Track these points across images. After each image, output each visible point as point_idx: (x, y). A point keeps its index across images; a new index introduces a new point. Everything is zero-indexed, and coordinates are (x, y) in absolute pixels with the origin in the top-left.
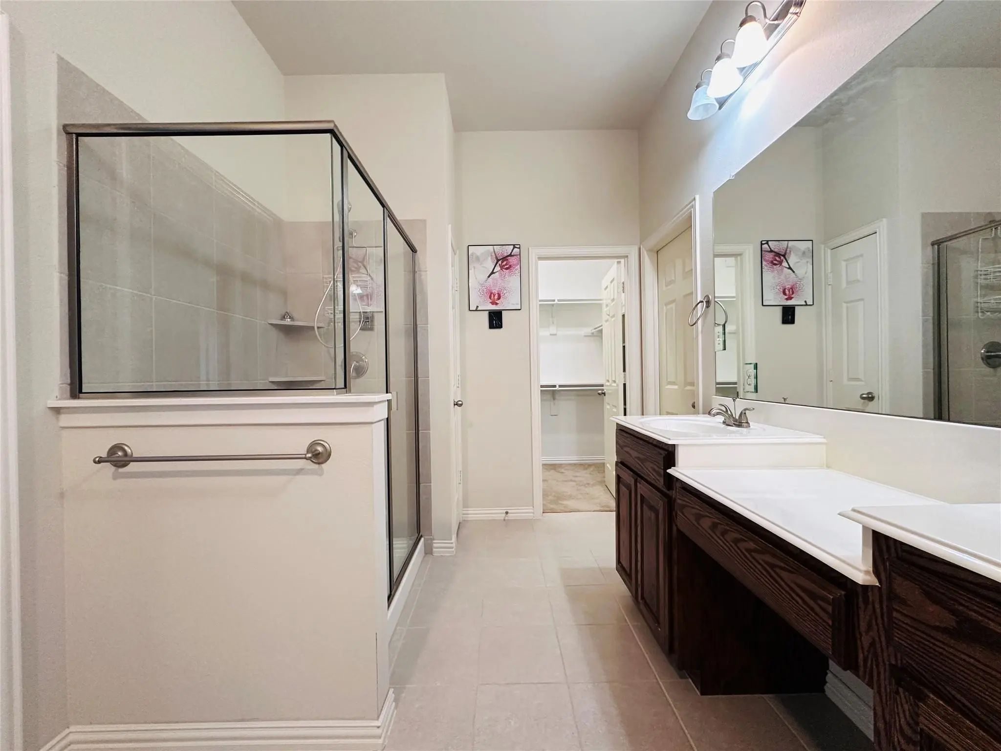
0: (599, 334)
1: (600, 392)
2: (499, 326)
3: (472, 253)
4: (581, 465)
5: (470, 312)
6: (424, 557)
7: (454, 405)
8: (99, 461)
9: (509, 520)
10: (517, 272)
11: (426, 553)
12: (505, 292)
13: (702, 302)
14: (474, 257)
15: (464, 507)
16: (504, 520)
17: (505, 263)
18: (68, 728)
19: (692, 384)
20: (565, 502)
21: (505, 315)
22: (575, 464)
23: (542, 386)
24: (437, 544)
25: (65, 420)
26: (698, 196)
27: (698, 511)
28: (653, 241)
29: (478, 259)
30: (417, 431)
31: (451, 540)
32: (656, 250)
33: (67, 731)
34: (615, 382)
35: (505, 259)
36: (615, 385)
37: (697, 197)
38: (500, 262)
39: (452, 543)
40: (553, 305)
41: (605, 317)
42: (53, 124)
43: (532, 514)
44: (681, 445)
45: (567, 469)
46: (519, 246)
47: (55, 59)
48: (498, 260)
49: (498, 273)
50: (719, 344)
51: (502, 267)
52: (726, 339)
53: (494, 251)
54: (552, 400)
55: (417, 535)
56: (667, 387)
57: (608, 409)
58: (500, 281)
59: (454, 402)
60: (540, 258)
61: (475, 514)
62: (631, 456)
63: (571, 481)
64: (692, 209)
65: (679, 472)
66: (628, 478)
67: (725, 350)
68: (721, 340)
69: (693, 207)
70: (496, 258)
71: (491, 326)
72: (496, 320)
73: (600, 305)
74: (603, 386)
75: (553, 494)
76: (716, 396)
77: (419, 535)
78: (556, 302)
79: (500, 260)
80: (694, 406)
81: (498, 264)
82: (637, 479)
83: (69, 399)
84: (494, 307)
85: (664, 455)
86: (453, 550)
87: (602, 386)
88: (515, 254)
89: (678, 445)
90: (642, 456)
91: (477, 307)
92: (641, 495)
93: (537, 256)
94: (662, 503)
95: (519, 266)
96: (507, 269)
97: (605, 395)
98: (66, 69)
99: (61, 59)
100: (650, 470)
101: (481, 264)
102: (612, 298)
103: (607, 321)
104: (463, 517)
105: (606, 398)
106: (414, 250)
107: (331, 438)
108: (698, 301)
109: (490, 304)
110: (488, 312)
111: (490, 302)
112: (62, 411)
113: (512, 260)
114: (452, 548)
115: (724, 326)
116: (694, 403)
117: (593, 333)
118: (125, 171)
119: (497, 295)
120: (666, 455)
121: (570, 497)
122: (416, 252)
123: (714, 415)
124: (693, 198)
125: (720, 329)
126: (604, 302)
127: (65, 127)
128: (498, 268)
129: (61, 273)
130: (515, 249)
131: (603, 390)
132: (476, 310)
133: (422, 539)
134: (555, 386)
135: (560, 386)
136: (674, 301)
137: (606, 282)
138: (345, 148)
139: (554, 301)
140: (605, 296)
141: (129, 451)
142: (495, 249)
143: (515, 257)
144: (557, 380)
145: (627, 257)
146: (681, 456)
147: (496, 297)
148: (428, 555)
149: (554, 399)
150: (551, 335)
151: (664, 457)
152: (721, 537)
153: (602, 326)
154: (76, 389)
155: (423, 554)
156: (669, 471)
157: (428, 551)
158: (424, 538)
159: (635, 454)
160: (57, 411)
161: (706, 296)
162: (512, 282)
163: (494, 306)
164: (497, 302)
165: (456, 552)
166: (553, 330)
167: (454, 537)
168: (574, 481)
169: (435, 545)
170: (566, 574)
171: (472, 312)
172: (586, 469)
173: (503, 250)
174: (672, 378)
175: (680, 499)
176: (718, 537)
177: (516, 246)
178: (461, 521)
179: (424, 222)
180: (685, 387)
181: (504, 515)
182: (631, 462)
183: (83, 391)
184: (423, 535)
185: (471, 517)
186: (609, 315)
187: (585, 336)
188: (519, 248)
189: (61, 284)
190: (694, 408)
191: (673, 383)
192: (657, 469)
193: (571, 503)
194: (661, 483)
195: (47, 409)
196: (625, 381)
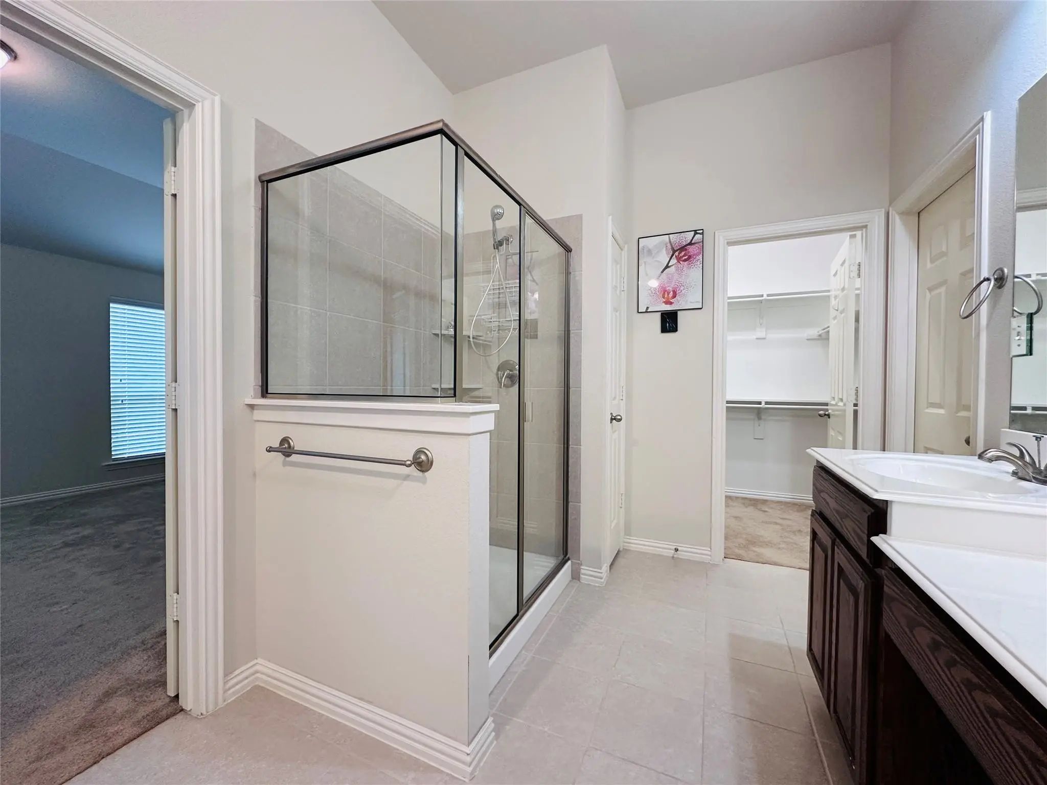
0: (824, 338)
1: (821, 412)
2: (674, 329)
3: (643, 247)
4: (795, 504)
5: (639, 314)
6: (570, 581)
7: (612, 419)
8: (270, 450)
9: (678, 558)
10: (699, 263)
11: (573, 578)
12: (682, 288)
13: (988, 279)
14: (645, 251)
15: (626, 534)
16: (673, 557)
17: (683, 253)
18: (257, 659)
19: (967, 408)
20: (759, 550)
21: (680, 315)
22: (786, 503)
23: (728, 402)
24: (584, 570)
25: (258, 415)
26: (989, 112)
27: (912, 614)
28: (911, 197)
29: (650, 252)
30: (566, 446)
31: (601, 568)
32: (917, 209)
33: (255, 661)
34: (842, 400)
35: (683, 248)
36: (841, 404)
37: (988, 116)
38: (677, 253)
39: (601, 573)
40: (761, 302)
41: (833, 313)
42: (251, 176)
43: (709, 557)
44: (900, 502)
45: (772, 508)
46: (702, 231)
47: (253, 123)
48: (674, 252)
49: (674, 266)
50: (1019, 345)
51: (679, 259)
52: (1034, 337)
53: (670, 242)
54: (757, 419)
55: (562, 557)
56: (927, 411)
57: (832, 435)
58: (676, 276)
59: (612, 416)
60: (731, 244)
61: (639, 544)
62: (828, 505)
63: (776, 523)
64: (977, 136)
65: (888, 544)
66: (825, 536)
67: (1031, 354)
68: (1024, 338)
69: (980, 132)
70: (673, 248)
71: (664, 330)
72: (669, 322)
73: (829, 297)
74: (827, 406)
75: (744, 536)
76: (1009, 428)
77: (565, 556)
78: (765, 297)
79: (677, 250)
80: (968, 442)
81: (674, 256)
82: (835, 540)
83: (260, 398)
84: (668, 308)
85: (869, 513)
86: (602, 580)
87: (827, 404)
88: (697, 241)
89: (891, 502)
90: (841, 509)
91: (648, 308)
92: (839, 564)
93: (726, 241)
94: (863, 585)
95: (701, 256)
96: (685, 260)
97: (829, 418)
98: (262, 129)
99: (257, 121)
100: (851, 528)
101: (653, 258)
102: (842, 287)
103: (835, 318)
104: (624, 546)
105: (831, 421)
106: (568, 250)
107: (435, 448)
108: (982, 279)
109: (664, 304)
110: (660, 313)
111: (664, 302)
112: (256, 407)
113: (692, 250)
114: (601, 578)
115: (1030, 317)
116: (969, 437)
117: (820, 335)
118: (306, 207)
119: (672, 292)
120: (872, 514)
121: (768, 544)
122: (571, 252)
123: (990, 460)
124: (980, 116)
125: (1023, 323)
126: (832, 293)
127: (260, 177)
128: (674, 261)
129: (256, 296)
130: (697, 235)
131: (827, 410)
132: (646, 312)
133: (569, 563)
134: (760, 403)
135: (767, 403)
136: (945, 282)
137: (835, 266)
138: (459, 145)
139: (762, 296)
140: (834, 285)
141: (292, 444)
142: (671, 238)
143: (696, 245)
144: (765, 394)
145: (866, 227)
146: (896, 519)
147: (671, 294)
148: (574, 580)
149: (759, 418)
150: (757, 339)
151: (868, 517)
152: (946, 669)
153: (828, 327)
154: (265, 391)
155: (570, 578)
156: (874, 539)
157: (576, 576)
158: (572, 561)
159: (833, 504)
160: (252, 407)
161: (997, 270)
162: (693, 274)
163: (669, 306)
164: (671, 301)
165: (605, 585)
166: (760, 333)
167: (605, 567)
168: (781, 525)
169: (582, 571)
170: (737, 643)
171: (641, 314)
172: (802, 511)
173: (681, 238)
174: (935, 398)
175: (890, 588)
176: (941, 668)
177: (697, 231)
178: (621, 549)
179: (580, 217)
180: (957, 413)
181: (673, 552)
182: (827, 513)
183: (269, 392)
184: (570, 557)
185: (633, 547)
186: (837, 310)
187: (808, 340)
188: (702, 234)
189: (255, 305)
190: (969, 445)
191: (939, 406)
192: (859, 531)
193: (768, 553)
194: (863, 553)
195: (246, 407)
196: (857, 400)
